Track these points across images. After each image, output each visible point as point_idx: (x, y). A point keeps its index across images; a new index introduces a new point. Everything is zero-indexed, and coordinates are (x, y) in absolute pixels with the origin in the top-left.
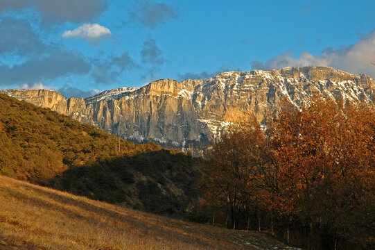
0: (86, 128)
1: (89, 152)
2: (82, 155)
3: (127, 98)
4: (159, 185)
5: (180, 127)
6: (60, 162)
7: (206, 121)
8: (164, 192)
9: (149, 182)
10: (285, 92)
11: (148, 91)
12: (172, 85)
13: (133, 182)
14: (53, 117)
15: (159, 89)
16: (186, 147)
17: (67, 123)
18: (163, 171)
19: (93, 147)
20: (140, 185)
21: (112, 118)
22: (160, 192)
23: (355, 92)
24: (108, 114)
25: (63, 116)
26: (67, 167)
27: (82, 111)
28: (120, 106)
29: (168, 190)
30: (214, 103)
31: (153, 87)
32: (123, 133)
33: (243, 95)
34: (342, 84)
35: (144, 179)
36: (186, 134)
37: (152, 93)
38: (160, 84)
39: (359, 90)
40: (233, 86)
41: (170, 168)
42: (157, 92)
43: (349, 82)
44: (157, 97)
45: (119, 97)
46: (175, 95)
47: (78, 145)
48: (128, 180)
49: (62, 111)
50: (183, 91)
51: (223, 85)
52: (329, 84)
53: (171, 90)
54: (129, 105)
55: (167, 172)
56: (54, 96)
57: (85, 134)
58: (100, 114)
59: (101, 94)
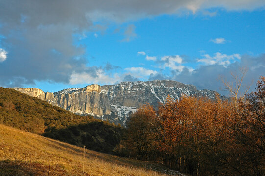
0: (55, 107)
1: (58, 120)
2: (54, 121)
3: (75, 93)
4: (93, 137)
5: (101, 108)
6: (43, 124)
7: (114, 105)
8: (95, 140)
9: (87, 135)
10: (153, 92)
11: (86, 90)
12: (97, 87)
13: (79, 135)
14: (38, 102)
15: (91, 89)
16: (104, 118)
17: (46, 105)
18: (95, 130)
19: (60, 117)
20: (83, 137)
21: (67, 103)
22: (93, 140)
23: (187, 93)
24: (65, 101)
25: (44, 101)
26: (46, 127)
27: (52, 99)
28: (72, 97)
29: (97, 139)
30: (118, 96)
31: (88, 88)
32: (73, 110)
33: (133, 93)
34: (181, 89)
35: (85, 133)
36: (104, 112)
37: (88, 91)
38: (92, 86)
39: (190, 92)
40: (128, 88)
41: (98, 128)
42: (90, 90)
43: (185, 88)
44: (90, 93)
45: (71, 93)
46: (99, 92)
47: (52, 116)
48: (77, 134)
49: (42, 99)
50: (103, 90)
51: (123, 88)
52: (175, 89)
53: (97, 89)
54: (76, 96)
55: (97, 131)
56: (38, 91)
57: (55, 110)
58: (61, 101)
59: (62, 91)
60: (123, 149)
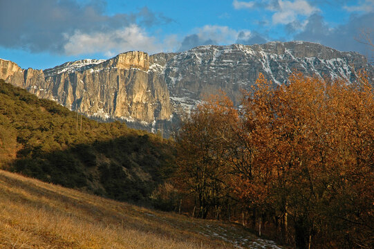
0: (45, 103)
1: (46, 130)
2: (39, 133)
3: (92, 71)
4: (124, 169)
5: (150, 105)
6: (14, 140)
7: (179, 99)
8: (129, 177)
9: (113, 165)
10: (268, 70)
11: (115, 64)
12: (142, 58)
13: (95, 165)
14: (7, 90)
15: (128, 62)
16: (156, 127)
17: (23, 97)
18: (129, 153)
19: (51, 124)
20: (103, 168)
21: (74, 93)
22: (125, 176)
23: (345, 72)
24: (70, 89)
25: (18, 89)
26: (21, 146)
27: (41, 85)
28: (84, 80)
29: (134, 175)
30: (188, 79)
31: (121, 59)
32: (86, 109)
33: (221, 71)
34: (331, 62)
35: (108, 161)
36: (157, 113)
37: (119, 66)
38: (129, 56)
39: (350, 70)
40: (210, 61)
41: (136, 150)
42: (126, 65)
43: (339, 60)
44: (125, 71)
45: (82, 70)
46: (145, 69)
47: (34, 123)
48: (89, 162)
49: (18, 83)
50: (154, 65)
51: (200, 60)
52: (316, 62)
53: (142, 63)
54: (94, 79)
55: (134, 154)
56: (9, 66)
57: (42, 109)
58: (60, 89)
59: (62, 66)
60: (172, 193)
